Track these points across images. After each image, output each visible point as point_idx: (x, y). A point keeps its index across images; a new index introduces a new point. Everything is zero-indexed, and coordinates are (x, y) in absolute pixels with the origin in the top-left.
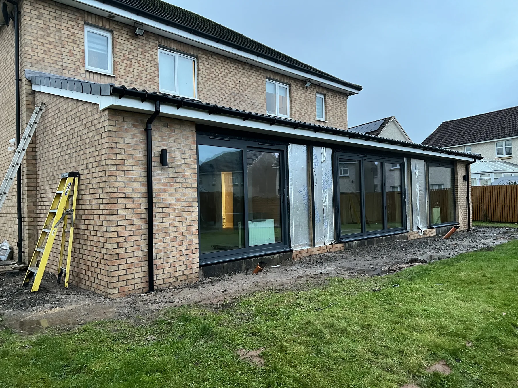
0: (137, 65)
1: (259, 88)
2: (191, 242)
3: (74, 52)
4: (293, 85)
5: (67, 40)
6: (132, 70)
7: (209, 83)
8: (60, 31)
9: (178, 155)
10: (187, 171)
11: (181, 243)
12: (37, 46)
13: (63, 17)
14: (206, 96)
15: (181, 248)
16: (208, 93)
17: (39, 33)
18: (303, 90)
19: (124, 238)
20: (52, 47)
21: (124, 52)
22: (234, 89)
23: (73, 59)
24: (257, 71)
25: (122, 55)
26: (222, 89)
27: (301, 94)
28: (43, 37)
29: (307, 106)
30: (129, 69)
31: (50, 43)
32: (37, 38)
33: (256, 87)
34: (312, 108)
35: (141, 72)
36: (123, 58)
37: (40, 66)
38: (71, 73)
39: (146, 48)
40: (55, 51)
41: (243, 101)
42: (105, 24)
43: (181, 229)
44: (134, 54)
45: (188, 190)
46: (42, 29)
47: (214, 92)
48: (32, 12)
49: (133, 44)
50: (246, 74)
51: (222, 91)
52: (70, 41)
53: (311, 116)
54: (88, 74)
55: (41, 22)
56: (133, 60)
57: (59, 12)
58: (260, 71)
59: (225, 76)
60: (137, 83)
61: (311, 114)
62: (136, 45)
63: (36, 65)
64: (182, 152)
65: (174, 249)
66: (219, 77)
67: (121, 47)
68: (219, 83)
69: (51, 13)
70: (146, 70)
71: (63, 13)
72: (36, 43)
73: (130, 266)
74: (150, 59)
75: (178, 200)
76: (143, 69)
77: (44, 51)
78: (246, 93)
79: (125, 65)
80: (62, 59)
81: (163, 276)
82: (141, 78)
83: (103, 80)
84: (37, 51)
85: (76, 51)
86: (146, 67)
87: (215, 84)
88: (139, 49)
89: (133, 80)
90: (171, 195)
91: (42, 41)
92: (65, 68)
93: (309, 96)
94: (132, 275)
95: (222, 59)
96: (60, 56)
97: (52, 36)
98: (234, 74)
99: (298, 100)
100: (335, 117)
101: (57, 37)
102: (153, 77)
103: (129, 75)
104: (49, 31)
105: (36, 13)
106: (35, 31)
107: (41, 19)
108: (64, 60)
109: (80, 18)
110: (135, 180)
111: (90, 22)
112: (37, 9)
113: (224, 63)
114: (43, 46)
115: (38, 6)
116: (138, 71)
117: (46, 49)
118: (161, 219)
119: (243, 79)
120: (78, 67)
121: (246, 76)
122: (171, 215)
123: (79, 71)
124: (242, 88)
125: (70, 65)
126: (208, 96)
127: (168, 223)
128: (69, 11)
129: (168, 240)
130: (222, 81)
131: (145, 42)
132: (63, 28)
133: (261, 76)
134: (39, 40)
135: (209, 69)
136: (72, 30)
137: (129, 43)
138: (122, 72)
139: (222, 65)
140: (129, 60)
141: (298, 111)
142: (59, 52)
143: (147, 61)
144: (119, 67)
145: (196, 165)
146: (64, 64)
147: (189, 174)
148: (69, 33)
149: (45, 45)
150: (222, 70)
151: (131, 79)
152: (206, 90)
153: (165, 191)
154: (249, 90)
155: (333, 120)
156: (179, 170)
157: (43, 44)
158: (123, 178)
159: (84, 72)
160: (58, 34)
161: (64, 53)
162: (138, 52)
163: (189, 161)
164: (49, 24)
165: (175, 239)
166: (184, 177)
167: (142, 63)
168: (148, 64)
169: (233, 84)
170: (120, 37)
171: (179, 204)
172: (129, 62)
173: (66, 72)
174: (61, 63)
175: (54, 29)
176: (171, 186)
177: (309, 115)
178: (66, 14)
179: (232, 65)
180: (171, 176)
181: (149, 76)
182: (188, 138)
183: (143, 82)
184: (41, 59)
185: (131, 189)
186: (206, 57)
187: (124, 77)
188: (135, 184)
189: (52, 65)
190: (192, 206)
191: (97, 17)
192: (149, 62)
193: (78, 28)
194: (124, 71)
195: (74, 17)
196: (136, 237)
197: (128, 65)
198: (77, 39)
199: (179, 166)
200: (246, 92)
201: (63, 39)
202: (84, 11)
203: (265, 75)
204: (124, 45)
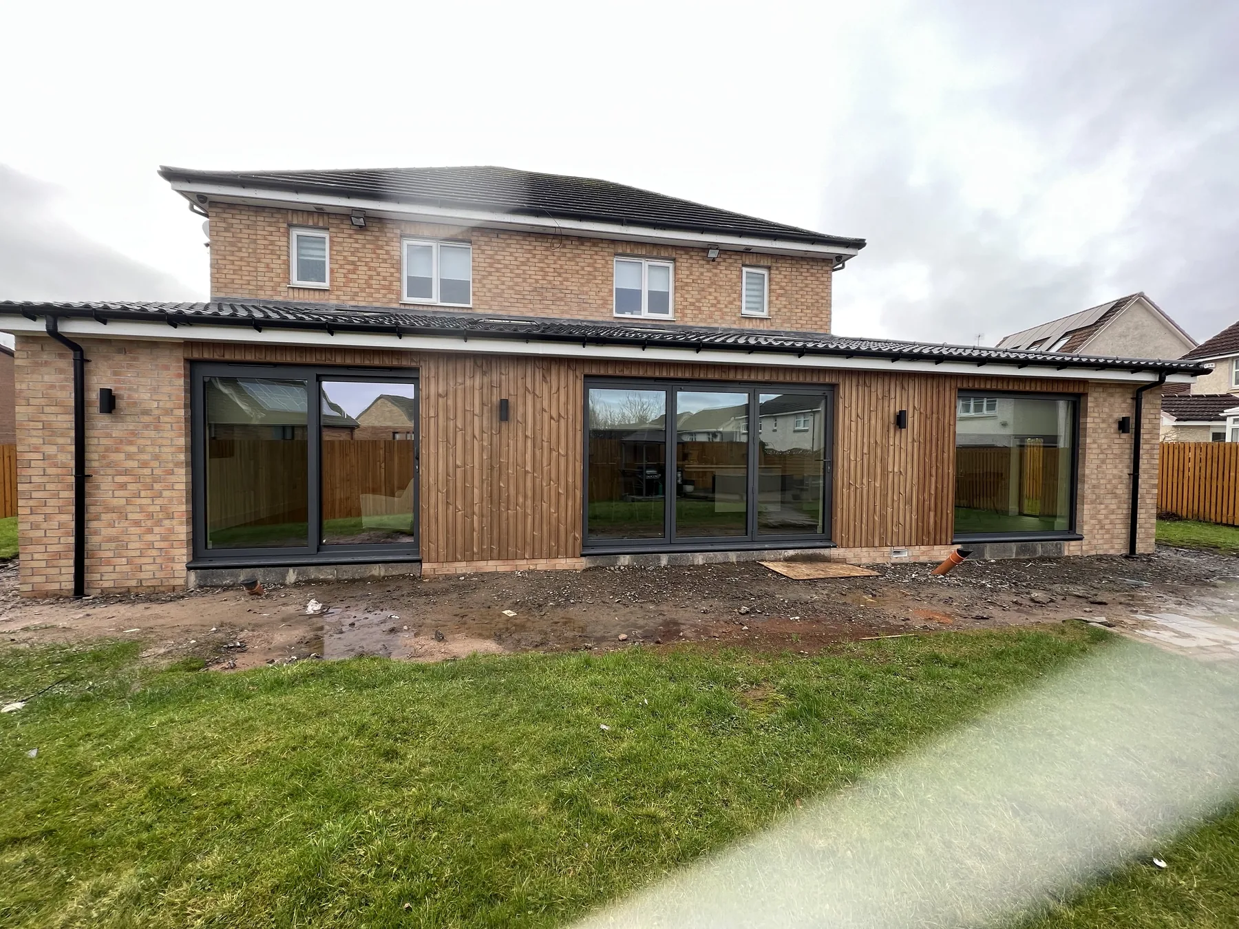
0: (365, 268)
1: (597, 273)
2: (171, 531)
3: (272, 266)
4: (680, 260)
5: (263, 251)
6: (355, 276)
7: (491, 278)
8: (255, 241)
9: (147, 396)
10: (164, 419)
11: (150, 531)
12: (225, 265)
13: (259, 223)
14: (485, 299)
15: (149, 537)
16: (488, 294)
17: (227, 249)
18: (707, 266)
19: (43, 516)
20: (243, 263)
21: (345, 254)
22: (541, 282)
23: (272, 275)
24: (595, 245)
25: (342, 258)
26: (517, 284)
27: (702, 274)
28: (232, 254)
29: (715, 294)
30: (351, 276)
31: (241, 259)
32: (225, 256)
33: (589, 273)
34: (729, 296)
35: (371, 277)
36: (342, 262)
37: (228, 290)
38: (268, 293)
39: (380, 243)
40: (248, 268)
41: (561, 299)
42: (316, 220)
43: (151, 509)
44: (359, 255)
45: (164, 449)
46: (232, 244)
47: (499, 291)
48: (219, 224)
49: (359, 241)
50: (568, 255)
51: (517, 288)
52: (268, 252)
53: (725, 310)
54: (291, 290)
55: (230, 235)
56: (359, 263)
57: (253, 218)
58: (600, 245)
59: (523, 264)
60: (364, 294)
61: (726, 307)
62: (364, 242)
63: (224, 290)
64: (155, 390)
65: (136, 538)
66: (511, 267)
67: (341, 248)
68: (512, 275)
69: (243, 222)
70: (378, 274)
71: (259, 218)
72: (224, 262)
73: (53, 556)
74: (386, 257)
75: (144, 465)
76: (374, 273)
77: (234, 270)
78: (567, 286)
79: (345, 271)
80: (256, 277)
81: (114, 576)
82: (370, 286)
83: (311, 297)
84: (225, 271)
85: (277, 265)
86: (380, 269)
87: (504, 279)
88: (367, 246)
89: (357, 290)
90: (129, 456)
91: (231, 258)
92: (261, 288)
93: (721, 275)
94: (58, 569)
95: (518, 238)
96: (255, 274)
97: (244, 250)
98: (543, 257)
99: (693, 285)
100: (794, 307)
101: (250, 251)
102: (391, 282)
103: (351, 285)
104: (240, 245)
105: (223, 225)
106: (223, 248)
107: (229, 231)
108: (259, 278)
109: (281, 220)
110: (62, 435)
111: (295, 222)
112: (224, 220)
113: (523, 242)
114: (233, 264)
115: (225, 215)
116: (366, 277)
117: (237, 268)
118: (111, 492)
119: (563, 263)
120: (278, 284)
121: (569, 258)
122: (130, 486)
123: (279, 289)
124: (560, 279)
125: (267, 283)
126: (489, 299)
127: (125, 499)
128: (265, 214)
129: (125, 524)
130: (517, 271)
131: (377, 234)
132: (259, 237)
133: (601, 254)
134: (228, 257)
135: (491, 257)
136: (270, 238)
137: (352, 240)
138: (341, 281)
139: (518, 246)
140: (353, 263)
141: (692, 304)
142: (253, 269)
143: (380, 261)
144: (337, 275)
145: (183, 410)
146: (259, 283)
147: (169, 425)
148: (266, 242)
149: (236, 263)
150: (517, 255)
151: (354, 290)
152: (485, 290)
153: (117, 451)
154: (573, 280)
155: (788, 314)
156: (146, 419)
157: (233, 262)
158: (40, 431)
159: (286, 289)
160: (252, 246)
161: (259, 269)
162: (366, 251)
163: (169, 405)
164: (240, 235)
165: (137, 523)
166: (157, 429)
167: (372, 264)
168: (382, 265)
169: (541, 273)
170: (339, 235)
171: (147, 471)
172: (351, 267)
173: (262, 293)
174: (254, 283)
175: (247, 241)
176: (131, 443)
177: (720, 310)
178: (262, 219)
179: (539, 244)
180: (131, 428)
181: (383, 282)
182: (167, 368)
183: (373, 291)
184: (230, 281)
185: (55, 447)
186: (486, 239)
187: (344, 289)
188: (61, 441)
189: (244, 287)
190: (172, 474)
191: (305, 213)
192: (385, 261)
193: (278, 234)
194: (344, 280)
195: (274, 220)
196: (63, 516)
197: (349, 272)
198: (277, 248)
199: (146, 412)
200: (569, 283)
201: (259, 251)
202: (287, 210)
203: (612, 251)
204: (345, 244)
